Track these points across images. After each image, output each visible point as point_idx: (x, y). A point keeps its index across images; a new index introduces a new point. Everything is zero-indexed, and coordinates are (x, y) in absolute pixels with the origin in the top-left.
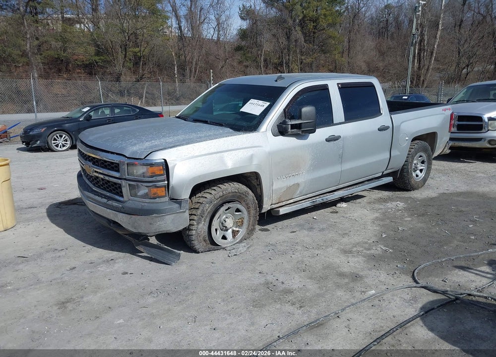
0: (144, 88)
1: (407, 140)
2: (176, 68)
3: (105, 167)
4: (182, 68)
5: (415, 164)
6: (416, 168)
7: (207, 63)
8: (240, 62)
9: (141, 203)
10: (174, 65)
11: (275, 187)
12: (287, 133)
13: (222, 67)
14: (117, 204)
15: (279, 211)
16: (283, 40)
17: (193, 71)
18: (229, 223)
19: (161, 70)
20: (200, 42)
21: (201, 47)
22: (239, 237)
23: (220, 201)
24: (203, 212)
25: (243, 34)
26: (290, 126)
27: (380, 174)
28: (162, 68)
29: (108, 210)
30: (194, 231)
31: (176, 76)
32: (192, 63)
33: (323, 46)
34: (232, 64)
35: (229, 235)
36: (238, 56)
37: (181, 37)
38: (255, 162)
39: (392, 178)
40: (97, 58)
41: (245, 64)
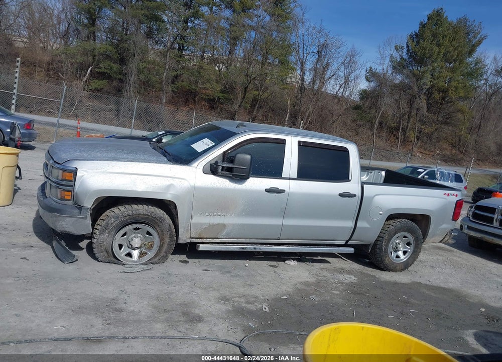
1: (381, 214)
2: (288, 115)
5: (396, 244)
6: (397, 248)
8: (354, 121)
10: (287, 113)
11: (193, 221)
12: (217, 173)
13: (333, 122)
15: (199, 246)
16: (404, 106)
18: (137, 242)
20: (319, 94)
21: (318, 100)
22: (146, 258)
23: (129, 219)
24: (108, 224)
25: (364, 95)
26: (221, 168)
27: (343, 243)
30: (96, 240)
31: (286, 123)
32: (305, 113)
33: (448, 119)
35: (136, 253)
36: (354, 115)
37: (302, 88)
38: (172, 192)
39: (353, 249)
40: (221, 95)
41: (358, 123)
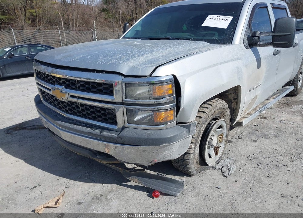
0: (41, 38)
1: (302, 55)
2: (62, 23)
3: (88, 90)
4: (67, 24)
7: (83, 20)
8: (105, 19)
9: (145, 131)
10: (61, 21)
14: (108, 134)
16: (132, 4)
17: (75, 25)
18: (215, 140)
19: (52, 25)
20: (78, 5)
21: (79, 9)
22: (220, 153)
28: (52, 23)
29: (96, 141)
31: (63, 29)
32: (73, 20)
34: (100, 20)
35: (212, 152)
36: (104, 15)
40: (3, 17)
41: (109, 20)
